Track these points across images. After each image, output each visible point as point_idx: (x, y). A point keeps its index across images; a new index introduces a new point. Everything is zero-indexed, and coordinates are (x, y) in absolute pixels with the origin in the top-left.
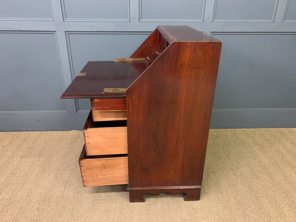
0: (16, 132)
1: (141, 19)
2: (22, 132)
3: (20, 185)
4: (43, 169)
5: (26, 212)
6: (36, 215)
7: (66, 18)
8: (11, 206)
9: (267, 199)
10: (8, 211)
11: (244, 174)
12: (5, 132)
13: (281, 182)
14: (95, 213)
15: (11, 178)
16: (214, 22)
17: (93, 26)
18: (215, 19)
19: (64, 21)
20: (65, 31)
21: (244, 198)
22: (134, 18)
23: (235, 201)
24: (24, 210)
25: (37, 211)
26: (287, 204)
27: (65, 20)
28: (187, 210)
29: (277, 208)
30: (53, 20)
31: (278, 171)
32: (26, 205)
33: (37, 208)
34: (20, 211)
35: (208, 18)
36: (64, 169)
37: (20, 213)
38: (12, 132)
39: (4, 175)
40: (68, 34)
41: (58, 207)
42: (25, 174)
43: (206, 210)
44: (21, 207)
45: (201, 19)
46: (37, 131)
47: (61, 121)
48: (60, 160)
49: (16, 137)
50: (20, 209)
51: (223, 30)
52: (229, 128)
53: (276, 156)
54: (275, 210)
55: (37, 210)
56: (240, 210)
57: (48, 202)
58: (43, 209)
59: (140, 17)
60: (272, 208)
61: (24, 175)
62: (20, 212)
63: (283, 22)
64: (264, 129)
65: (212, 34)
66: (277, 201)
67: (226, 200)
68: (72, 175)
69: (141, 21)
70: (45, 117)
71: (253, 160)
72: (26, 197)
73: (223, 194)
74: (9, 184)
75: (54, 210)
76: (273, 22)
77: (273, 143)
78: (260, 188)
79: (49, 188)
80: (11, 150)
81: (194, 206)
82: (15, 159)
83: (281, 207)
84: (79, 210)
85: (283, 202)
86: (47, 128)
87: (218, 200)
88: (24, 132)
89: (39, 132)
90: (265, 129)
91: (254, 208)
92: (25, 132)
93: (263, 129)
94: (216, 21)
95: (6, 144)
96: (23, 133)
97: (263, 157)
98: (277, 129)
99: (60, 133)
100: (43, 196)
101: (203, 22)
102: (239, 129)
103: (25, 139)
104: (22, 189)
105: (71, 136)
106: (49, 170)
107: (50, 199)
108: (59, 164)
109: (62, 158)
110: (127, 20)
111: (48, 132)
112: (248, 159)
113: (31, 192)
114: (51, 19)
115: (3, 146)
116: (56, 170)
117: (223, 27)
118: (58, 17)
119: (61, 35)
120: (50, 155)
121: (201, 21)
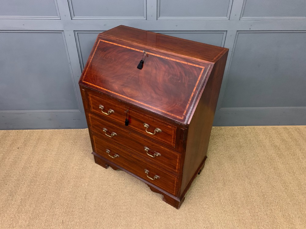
0: (29, 130)
1: (159, 17)
3: (42, 195)
4: (62, 176)
5: (52, 225)
7: (74, 16)
8: (37, 219)
9: (281, 211)
10: (35, 225)
11: (259, 182)
12: (17, 131)
13: (295, 193)
15: (32, 187)
16: (241, 19)
18: (242, 17)
19: (72, 19)
20: (74, 31)
21: (259, 211)
22: (152, 16)
23: (250, 214)
24: (49, 224)
25: (62, 225)
26: (299, 217)
27: (73, 19)
28: (204, 224)
29: (290, 222)
30: (59, 19)
31: (292, 179)
32: (50, 218)
33: (62, 222)
34: (46, 225)
35: (236, 15)
36: (82, 176)
37: (46, 227)
38: (25, 130)
39: (24, 183)
40: (77, 33)
41: (82, 220)
43: (222, 225)
44: (46, 221)
45: (227, 16)
47: (74, 120)
51: (250, 29)
52: (246, 125)
53: (292, 161)
54: (287, 224)
55: (62, 223)
56: (254, 224)
57: (71, 214)
58: (68, 223)
59: (159, 14)
60: (285, 221)
61: (44, 183)
65: (238, 33)
66: (290, 214)
67: (241, 212)
68: (91, 183)
69: (158, 19)
70: (57, 116)
71: (268, 165)
72: (49, 208)
73: (239, 206)
74: (31, 194)
77: (290, 145)
79: (70, 198)
80: (27, 152)
82: (32, 165)
84: (102, 224)
85: (296, 216)
86: (60, 126)
87: (234, 213)
88: (36, 130)
89: (52, 130)
90: (283, 126)
91: (267, 222)
92: (38, 130)
94: (244, 18)
95: (21, 145)
97: (279, 162)
98: (295, 126)
99: (73, 131)
100: (66, 208)
101: (229, 20)
102: (256, 127)
103: (39, 139)
104: (44, 200)
105: (86, 135)
106: (67, 177)
107: (73, 211)
108: (77, 170)
109: (79, 163)
110: (143, 18)
111: (61, 130)
112: (264, 165)
113: (53, 203)
114: (57, 17)
115: (18, 148)
116: (74, 177)
117: (251, 26)
118: (65, 16)
119: (70, 35)
120: (66, 159)
121: (227, 19)
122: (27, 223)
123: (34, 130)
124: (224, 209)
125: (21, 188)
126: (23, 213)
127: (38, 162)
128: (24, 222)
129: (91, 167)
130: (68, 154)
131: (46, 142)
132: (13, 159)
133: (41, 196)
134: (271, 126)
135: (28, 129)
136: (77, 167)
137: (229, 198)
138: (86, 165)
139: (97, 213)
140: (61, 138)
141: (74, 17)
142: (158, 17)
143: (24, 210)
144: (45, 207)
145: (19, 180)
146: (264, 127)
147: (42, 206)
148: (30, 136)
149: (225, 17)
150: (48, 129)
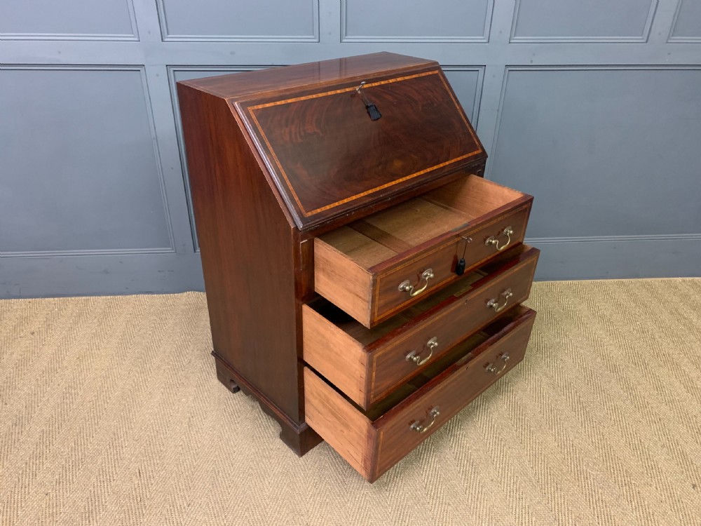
0: (56, 299)
1: (346, 35)
2: (69, 299)
3: (90, 423)
4: (134, 385)
5: (114, 480)
6: (136, 486)
7: (168, 34)
8: (79, 469)
9: (622, 436)
10: (74, 480)
12: (30, 300)
13: (650, 401)
14: (264, 479)
15: (66, 407)
16: (512, 41)
17: (232, 53)
18: (515, 36)
19: (162, 41)
20: (167, 66)
21: (575, 438)
22: (330, 34)
23: (557, 444)
24: (108, 477)
25: (139, 478)
26: (663, 446)
27: (166, 40)
28: (457, 466)
29: (644, 455)
30: (136, 39)
31: (643, 376)
32: (110, 466)
33: (138, 472)
35: (501, 32)
36: (180, 382)
37: (102, 483)
38: (46, 299)
39: (48, 400)
40: (174, 71)
41: (183, 467)
42: (95, 396)
43: (498, 466)
44: (101, 471)
45: (483, 36)
46: (104, 295)
48: (168, 364)
49: (57, 310)
50: (100, 474)
51: (532, 61)
53: (639, 343)
54: (638, 461)
55: (138, 474)
56: (568, 462)
57: (158, 458)
58: (151, 474)
59: (344, 30)
60: (633, 456)
61: (93, 398)
62: (100, 481)
63: (669, 41)
64: (612, 280)
65: (507, 71)
66: (642, 441)
67: (537, 441)
68: (201, 396)
69: (344, 40)
70: (121, 262)
71: (590, 352)
72: (108, 447)
73: (532, 429)
74: (64, 421)
75: (174, 475)
76: (647, 42)
77: (633, 312)
78: (607, 414)
79: (154, 426)
80: (53, 341)
81: (472, 457)
82: (65, 364)
83: (651, 453)
84: (229, 474)
85: (656, 444)
87: (521, 443)
88: (73, 298)
89: (109, 297)
90: (616, 280)
91: (596, 458)
92: (77, 298)
93: (610, 280)
94: (518, 39)
95: (39, 328)
96: (73, 300)
97: (611, 345)
98: (640, 280)
99: (158, 299)
100: (145, 445)
101: (488, 42)
102: (558, 282)
103: (79, 315)
104: (96, 431)
105: (185, 305)
106: (147, 386)
107: (161, 451)
108: (168, 371)
109: (172, 358)
110: (312, 38)
111: (129, 296)
112: (582, 351)
113: (116, 437)
114: (132, 35)
115: (33, 333)
116: (163, 385)
117: (534, 55)
118: (149, 32)
119: (157, 75)
120: (143, 351)
121: (485, 41)
122: (57, 477)
124: (500, 437)
125: (41, 410)
126: (46, 459)
127: (78, 358)
128: (49, 476)
130: (148, 342)
131: (95, 321)
132: (21, 355)
133: (87, 423)
134: (590, 281)
135: (54, 296)
136: (169, 367)
137: (509, 415)
138: (190, 362)
139: (217, 453)
140: (131, 312)
141: (169, 36)
142: (344, 36)
143: (48, 451)
144: (98, 445)
145: (35, 394)
146: (576, 282)
147: (90, 443)
148: (60, 309)
149: (480, 36)
150: (100, 296)
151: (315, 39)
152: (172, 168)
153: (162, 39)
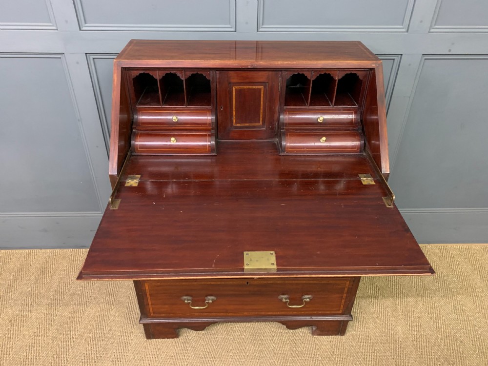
0: (3, 251)
1: (263, 25)
7: (86, 23)
16: (432, 30)
18: (435, 25)
19: (80, 30)
20: (86, 54)
22: (247, 23)
27: (84, 28)
30: (54, 28)
35: (421, 22)
36: (98, 355)
40: (94, 58)
45: (402, 25)
47: (91, 231)
51: (450, 51)
59: (261, 20)
65: (423, 59)
69: (261, 30)
70: (57, 223)
86: (64, 243)
88: (17, 251)
89: (48, 251)
92: (21, 251)
94: (438, 28)
101: (407, 31)
102: (449, 245)
103: (20, 270)
108: (89, 340)
109: (94, 324)
110: (229, 28)
111: (65, 250)
114: (51, 24)
116: (83, 358)
117: (453, 44)
118: (67, 22)
119: (78, 63)
120: (70, 315)
121: (404, 30)
123: (14, 251)
127: (10, 321)
129: (119, 334)
130: (75, 304)
131: (33, 277)
138: (110, 330)
140: (65, 268)
141: (87, 25)
142: (261, 26)
146: (465, 246)
149: (399, 25)
150: (41, 249)
151: (231, 28)
152: (97, 147)
153: (80, 28)
